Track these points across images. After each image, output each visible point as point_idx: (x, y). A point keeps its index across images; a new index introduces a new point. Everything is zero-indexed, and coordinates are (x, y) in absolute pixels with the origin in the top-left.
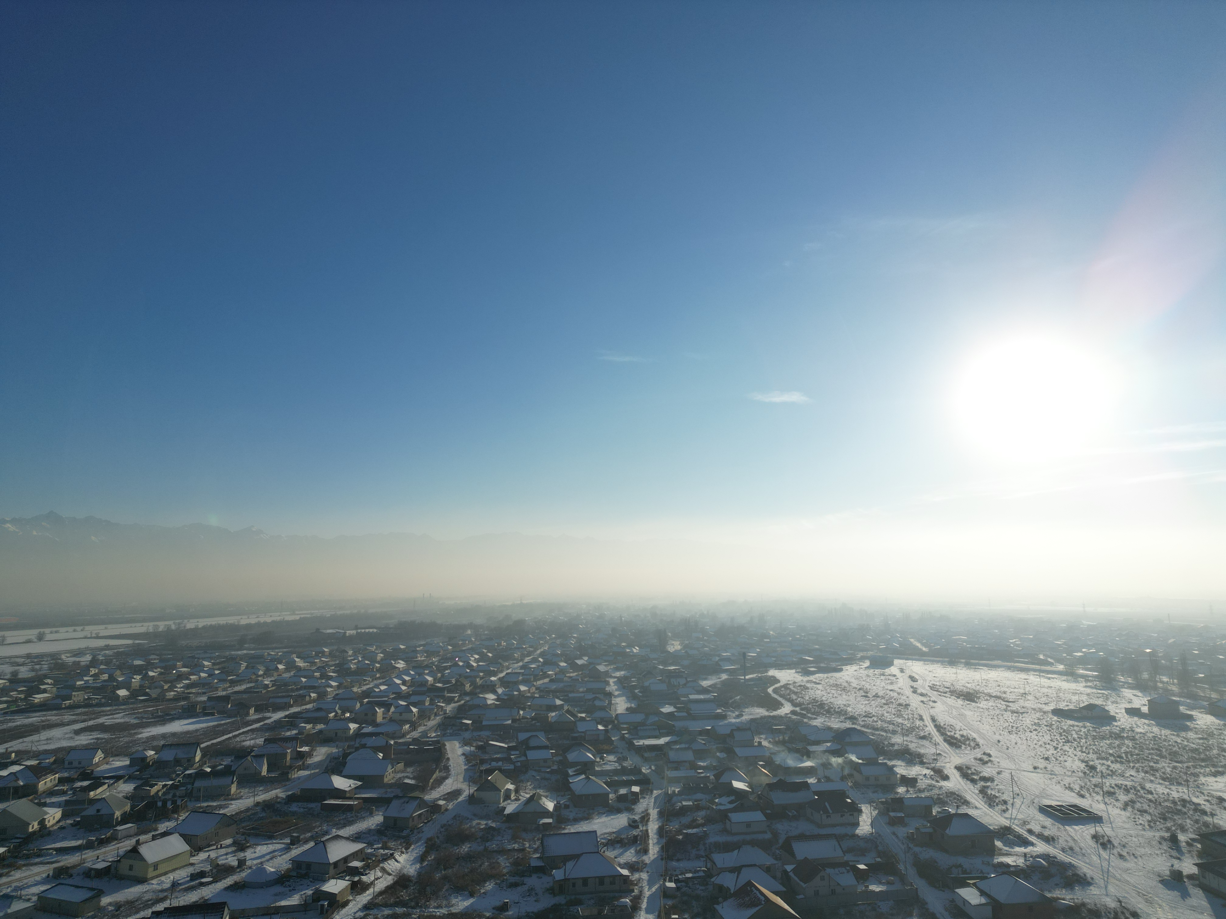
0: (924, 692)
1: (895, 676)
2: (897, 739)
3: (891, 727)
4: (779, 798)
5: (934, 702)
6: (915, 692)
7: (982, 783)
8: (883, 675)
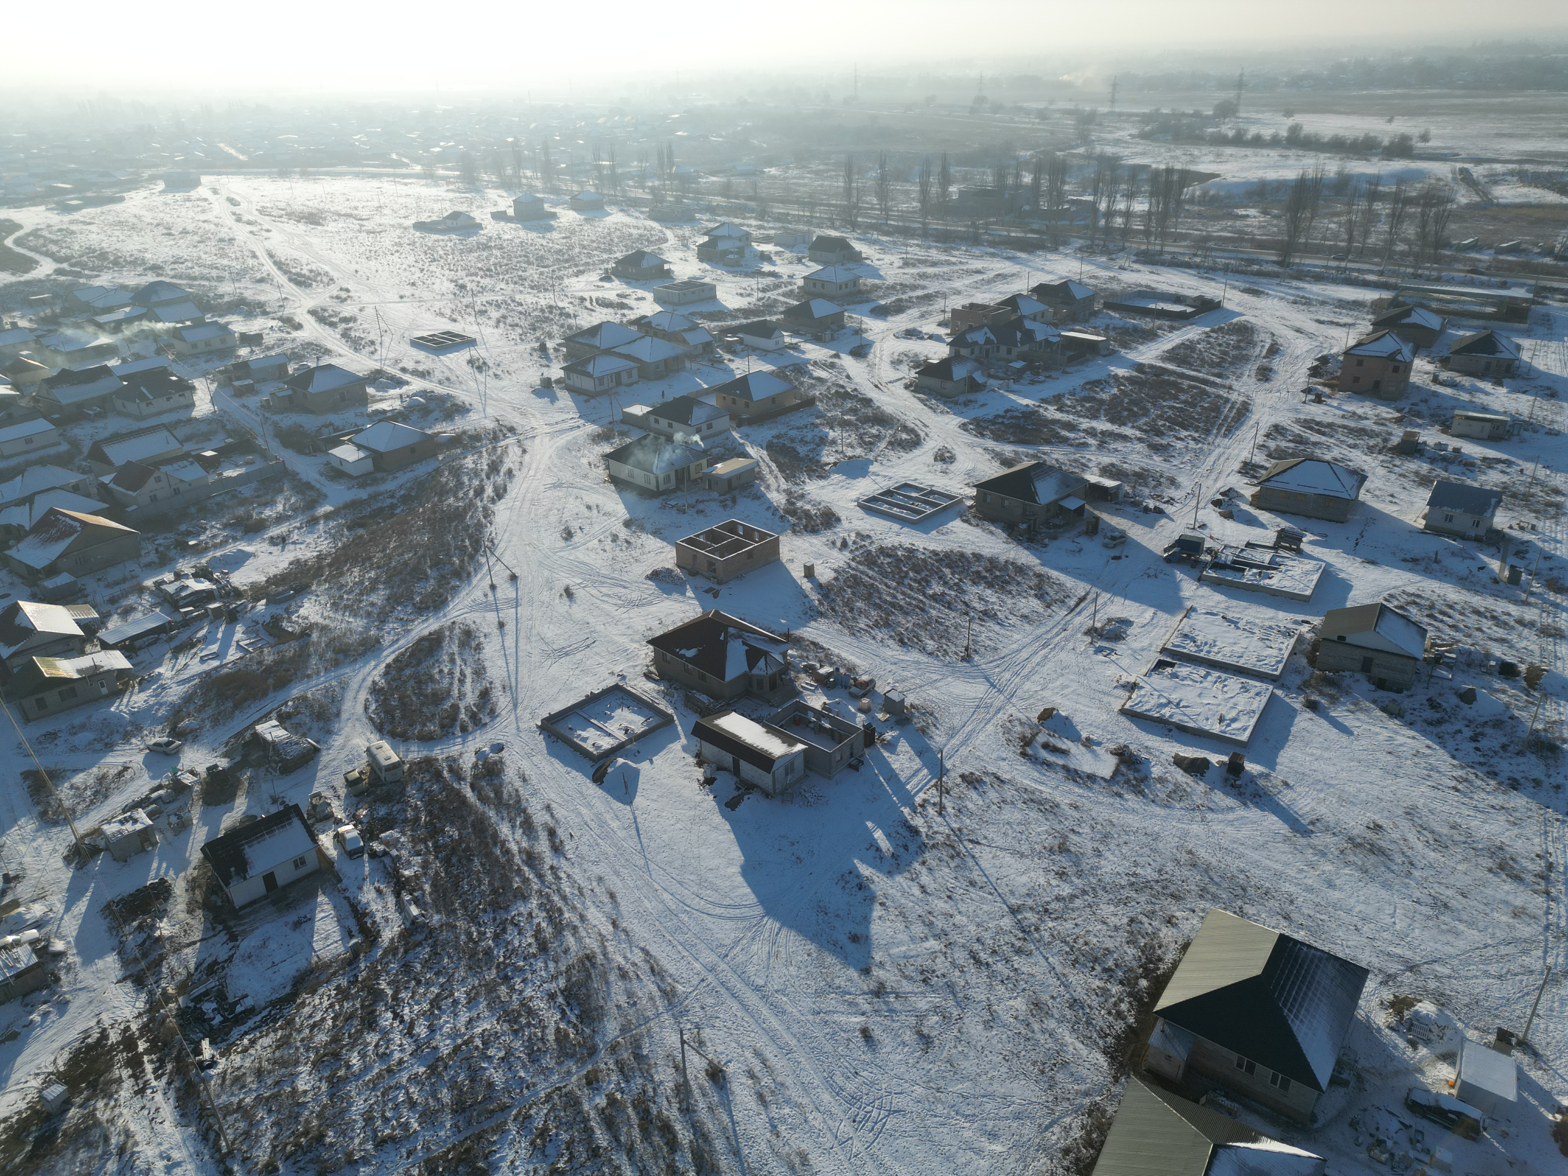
0: (251, 218)
1: (206, 200)
2: (227, 288)
3: (214, 273)
4: (68, 395)
5: (268, 231)
6: (239, 220)
7: (344, 326)
8: (189, 200)
